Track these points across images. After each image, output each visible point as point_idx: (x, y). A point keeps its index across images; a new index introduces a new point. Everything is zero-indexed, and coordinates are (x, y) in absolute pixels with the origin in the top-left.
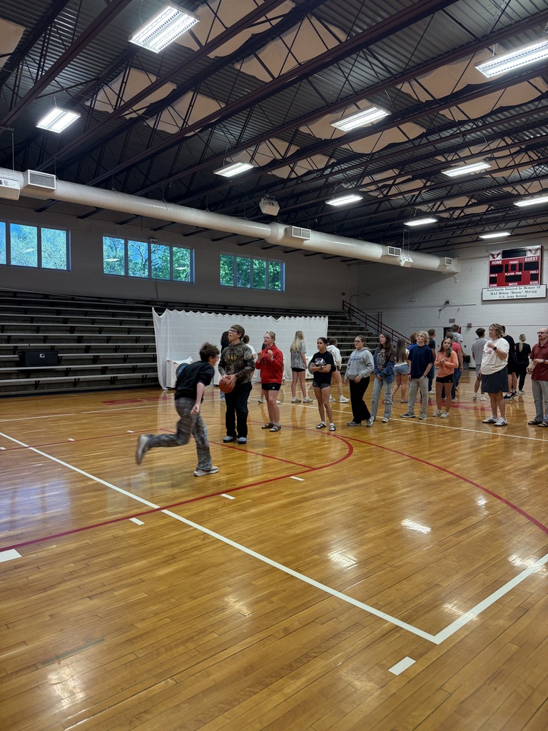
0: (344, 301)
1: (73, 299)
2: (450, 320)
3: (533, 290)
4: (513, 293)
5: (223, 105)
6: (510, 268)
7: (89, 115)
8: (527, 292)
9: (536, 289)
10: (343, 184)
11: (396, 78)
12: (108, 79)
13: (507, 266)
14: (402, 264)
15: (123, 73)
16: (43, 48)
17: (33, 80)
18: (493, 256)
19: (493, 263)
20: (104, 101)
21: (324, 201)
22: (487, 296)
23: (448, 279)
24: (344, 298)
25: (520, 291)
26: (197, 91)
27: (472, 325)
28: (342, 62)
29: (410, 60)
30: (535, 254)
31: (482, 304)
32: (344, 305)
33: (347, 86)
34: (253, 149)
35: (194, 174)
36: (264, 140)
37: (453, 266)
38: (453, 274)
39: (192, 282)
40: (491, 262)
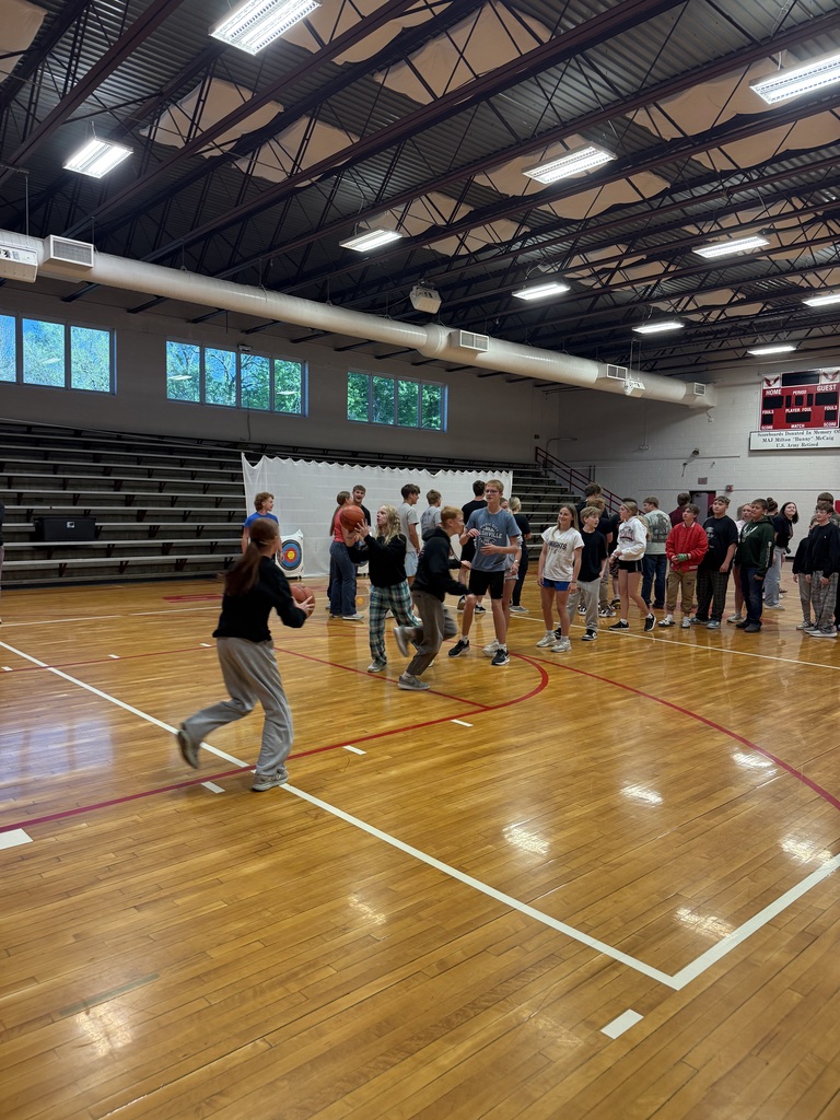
0: (537, 448)
1: (119, 438)
2: (699, 479)
3: (828, 435)
4: (797, 439)
5: (356, 140)
6: (793, 401)
7: (146, 151)
8: (818, 438)
9: (833, 435)
10: (539, 267)
11: (626, 102)
12: (175, 95)
13: (789, 398)
14: (629, 392)
15: (200, 86)
16: (74, 43)
17: (59, 93)
18: (768, 381)
19: (768, 393)
20: (170, 129)
21: (510, 292)
22: (758, 443)
23: (697, 417)
24: (537, 443)
25: (808, 436)
26: (315, 117)
27: (734, 488)
28: (543, 75)
29: (649, 73)
30: (833, 380)
31: (750, 456)
32: (537, 454)
33: (549, 112)
34: (402, 208)
35: (309, 246)
36: (419, 196)
37: (706, 396)
38: (705, 409)
39: (303, 415)
40: (764, 391)
